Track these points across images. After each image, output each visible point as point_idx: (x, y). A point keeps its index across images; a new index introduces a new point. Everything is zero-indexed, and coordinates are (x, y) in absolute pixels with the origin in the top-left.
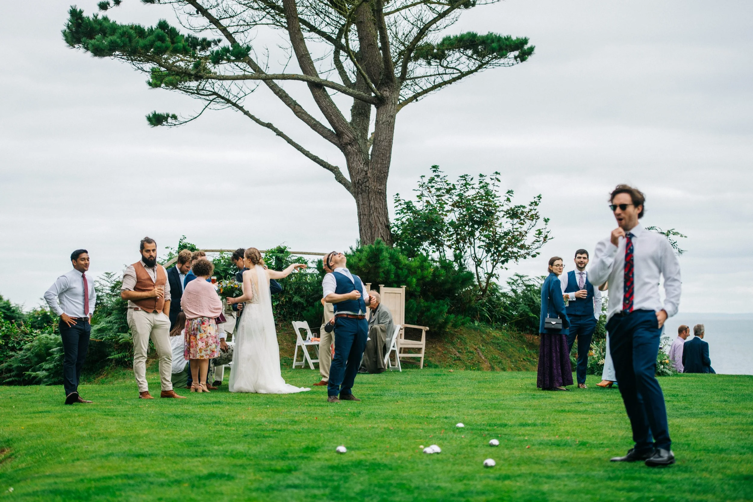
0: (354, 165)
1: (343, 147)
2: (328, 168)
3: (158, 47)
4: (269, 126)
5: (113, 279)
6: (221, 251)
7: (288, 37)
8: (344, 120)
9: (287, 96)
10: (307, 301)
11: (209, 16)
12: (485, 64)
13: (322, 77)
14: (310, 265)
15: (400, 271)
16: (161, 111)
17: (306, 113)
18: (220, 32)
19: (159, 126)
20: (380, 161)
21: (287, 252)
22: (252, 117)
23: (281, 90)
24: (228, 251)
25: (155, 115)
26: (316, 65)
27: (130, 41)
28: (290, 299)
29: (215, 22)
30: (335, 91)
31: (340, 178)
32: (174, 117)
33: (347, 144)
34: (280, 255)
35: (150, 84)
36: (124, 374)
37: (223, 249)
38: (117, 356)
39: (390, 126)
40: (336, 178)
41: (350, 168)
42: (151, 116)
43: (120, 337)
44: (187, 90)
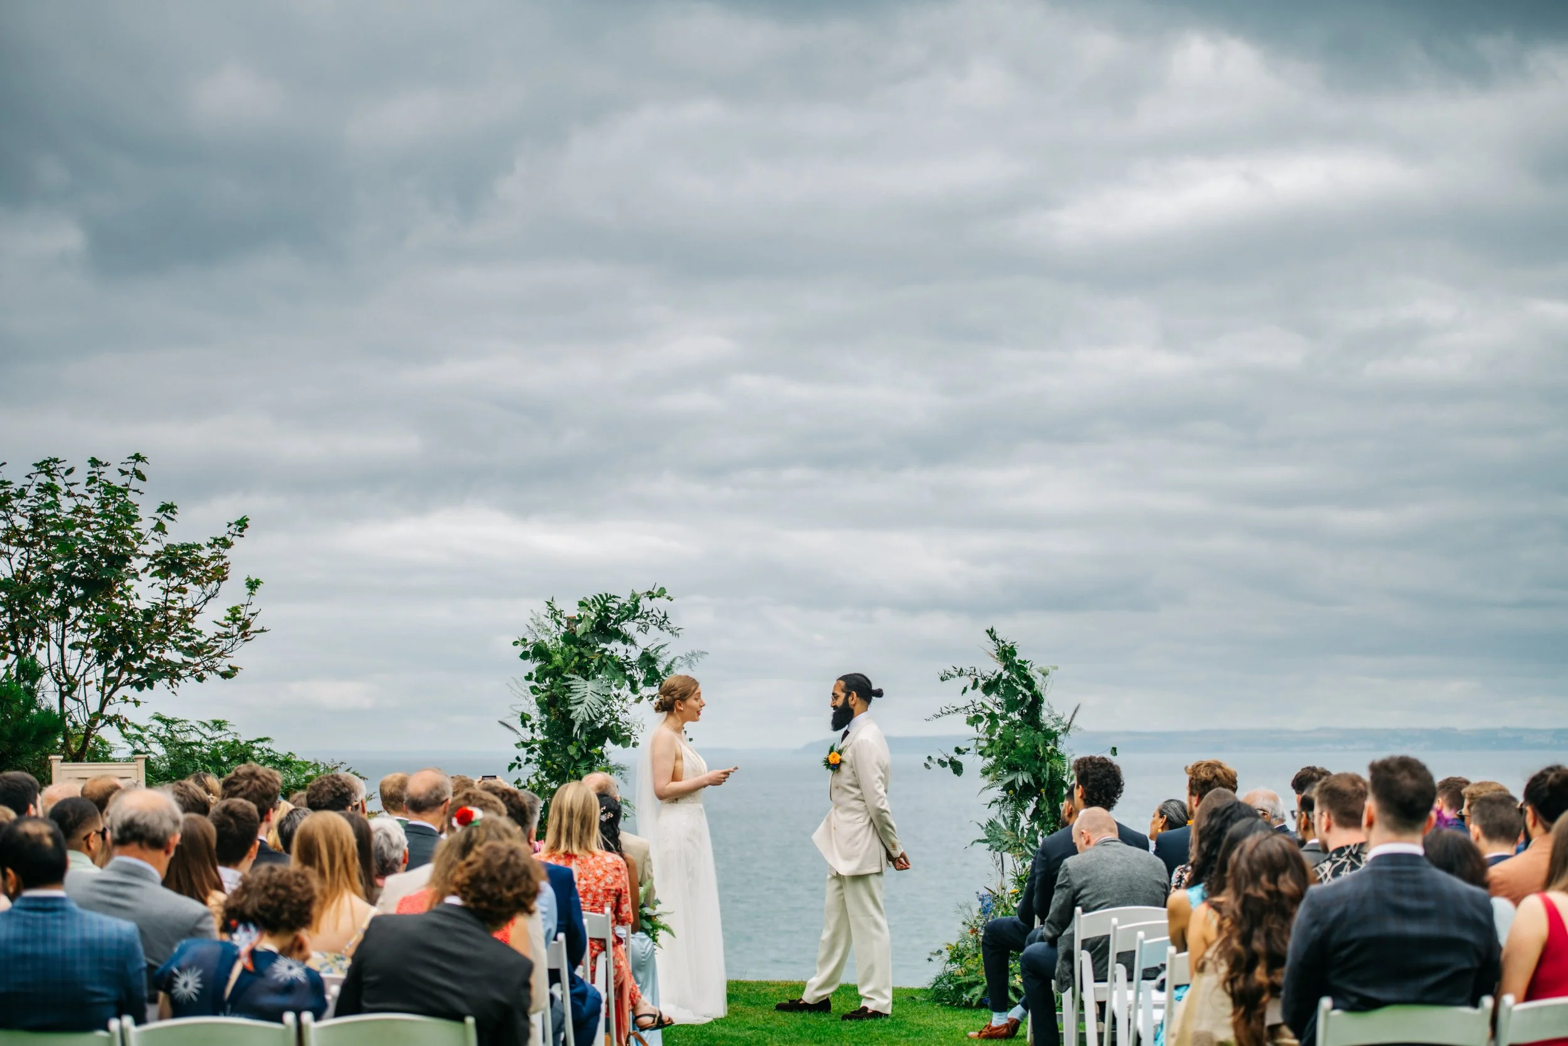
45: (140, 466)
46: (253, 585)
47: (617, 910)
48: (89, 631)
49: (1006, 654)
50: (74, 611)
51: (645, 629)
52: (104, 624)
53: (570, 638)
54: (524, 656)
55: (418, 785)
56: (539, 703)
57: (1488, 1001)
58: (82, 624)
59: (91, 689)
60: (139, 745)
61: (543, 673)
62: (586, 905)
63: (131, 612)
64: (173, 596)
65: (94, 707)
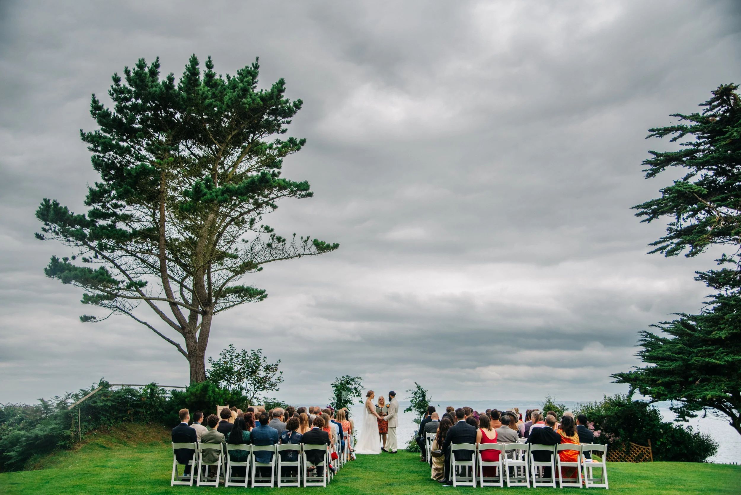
0: (190, 343)
1: (184, 335)
2: (174, 345)
3: (101, 278)
4: (145, 323)
5: (59, 399)
6: (123, 385)
7: (161, 280)
8: (186, 321)
9: (157, 309)
10: (166, 411)
11: (120, 269)
12: (245, 301)
13: (177, 300)
14: (168, 392)
15: (215, 396)
16: (88, 315)
17: (167, 317)
18: (125, 277)
19: (86, 322)
20: (203, 341)
21: (156, 386)
22: (136, 319)
23: (155, 306)
24: (126, 385)
25: (85, 316)
26: (174, 294)
27: (85, 274)
28: (156, 410)
29: (124, 272)
30: (183, 307)
31: (180, 349)
32: (94, 318)
33: (186, 333)
34: (153, 387)
35: (82, 301)
36: (66, 454)
37: (123, 384)
38: (62, 443)
39: (209, 324)
40: (178, 350)
41: (187, 345)
42: (83, 316)
43: (65, 432)
44: (102, 305)
45: (261, 351)
46: (281, 373)
47: (348, 431)
48: (251, 381)
49: (419, 387)
50: (249, 377)
51: (355, 384)
52: (254, 379)
53: (341, 384)
54: (333, 387)
55: (315, 410)
56: (336, 395)
57: (476, 443)
58: (250, 379)
59: (251, 392)
60: (259, 403)
61: (336, 390)
62: (343, 430)
63: (260, 378)
64: (267, 374)
65: (252, 395)
